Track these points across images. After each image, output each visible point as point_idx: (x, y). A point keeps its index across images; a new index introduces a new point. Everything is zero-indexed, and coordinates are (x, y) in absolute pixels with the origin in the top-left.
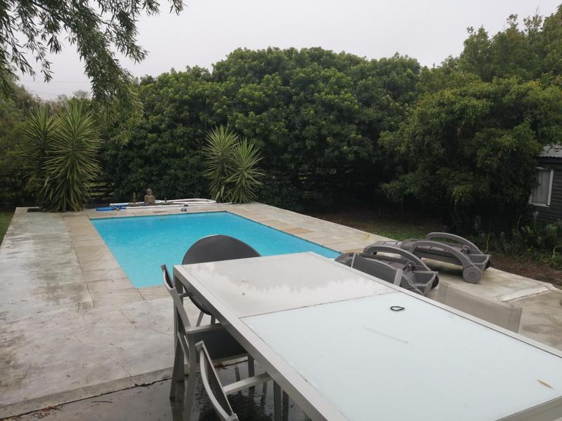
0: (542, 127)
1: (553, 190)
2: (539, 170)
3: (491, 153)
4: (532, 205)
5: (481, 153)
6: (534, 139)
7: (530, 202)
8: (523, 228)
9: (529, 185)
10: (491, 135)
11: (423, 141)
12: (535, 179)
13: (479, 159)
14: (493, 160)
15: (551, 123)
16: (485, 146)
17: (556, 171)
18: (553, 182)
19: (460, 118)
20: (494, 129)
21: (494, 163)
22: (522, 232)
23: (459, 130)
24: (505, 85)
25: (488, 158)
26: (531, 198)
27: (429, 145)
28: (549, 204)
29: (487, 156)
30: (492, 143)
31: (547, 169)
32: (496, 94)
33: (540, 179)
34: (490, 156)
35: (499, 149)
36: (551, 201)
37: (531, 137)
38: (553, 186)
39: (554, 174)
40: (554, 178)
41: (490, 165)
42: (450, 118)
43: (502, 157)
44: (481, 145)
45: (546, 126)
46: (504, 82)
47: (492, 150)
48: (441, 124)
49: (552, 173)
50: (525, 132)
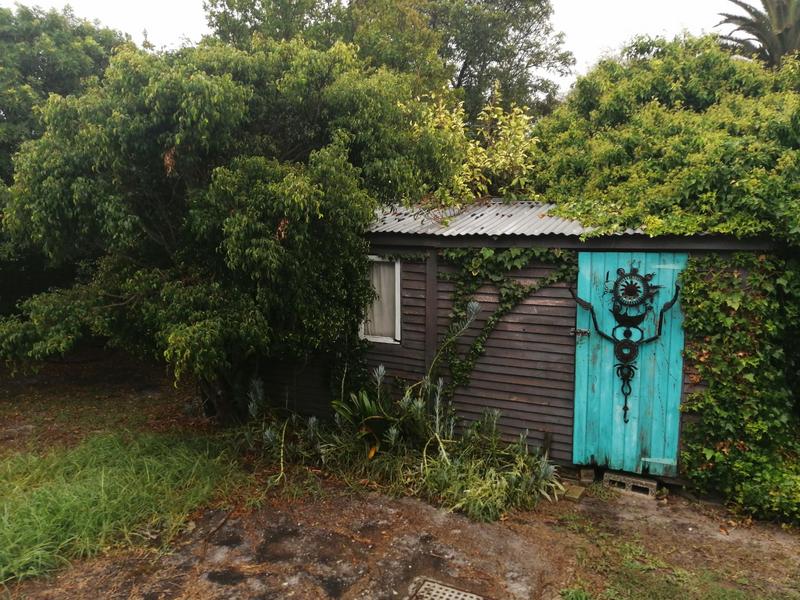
0: (370, 160)
1: (403, 306)
2: (372, 263)
3: (260, 225)
4: (366, 341)
5: (235, 225)
6: (361, 187)
7: (361, 335)
8: (353, 396)
9: (357, 300)
10: (256, 175)
11: (67, 192)
12: (368, 283)
13: (230, 246)
14: (267, 247)
15: (389, 152)
16: (242, 207)
17: (404, 263)
18: (403, 288)
19: (168, 126)
20: (261, 160)
21: (269, 253)
22: (351, 404)
23: (168, 160)
24: (281, 53)
25: (254, 241)
26: (362, 327)
27: (87, 206)
28: (398, 338)
29: (251, 234)
30: (261, 197)
31: (387, 260)
32: (261, 72)
33: (375, 282)
34: (258, 234)
35: (281, 215)
36: (403, 330)
37: (354, 183)
38: (402, 297)
39: (403, 271)
40: (403, 280)
41: (260, 260)
42: (137, 123)
43: (291, 237)
44: (230, 204)
45: (380, 158)
46: (279, 48)
47: (261, 220)
48: (114, 142)
49: (398, 267)
50: (338, 169)
